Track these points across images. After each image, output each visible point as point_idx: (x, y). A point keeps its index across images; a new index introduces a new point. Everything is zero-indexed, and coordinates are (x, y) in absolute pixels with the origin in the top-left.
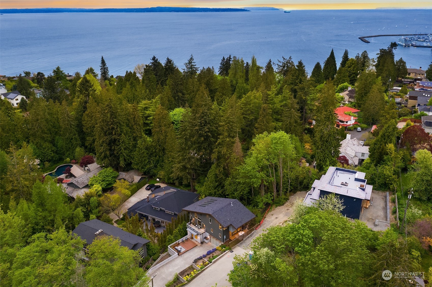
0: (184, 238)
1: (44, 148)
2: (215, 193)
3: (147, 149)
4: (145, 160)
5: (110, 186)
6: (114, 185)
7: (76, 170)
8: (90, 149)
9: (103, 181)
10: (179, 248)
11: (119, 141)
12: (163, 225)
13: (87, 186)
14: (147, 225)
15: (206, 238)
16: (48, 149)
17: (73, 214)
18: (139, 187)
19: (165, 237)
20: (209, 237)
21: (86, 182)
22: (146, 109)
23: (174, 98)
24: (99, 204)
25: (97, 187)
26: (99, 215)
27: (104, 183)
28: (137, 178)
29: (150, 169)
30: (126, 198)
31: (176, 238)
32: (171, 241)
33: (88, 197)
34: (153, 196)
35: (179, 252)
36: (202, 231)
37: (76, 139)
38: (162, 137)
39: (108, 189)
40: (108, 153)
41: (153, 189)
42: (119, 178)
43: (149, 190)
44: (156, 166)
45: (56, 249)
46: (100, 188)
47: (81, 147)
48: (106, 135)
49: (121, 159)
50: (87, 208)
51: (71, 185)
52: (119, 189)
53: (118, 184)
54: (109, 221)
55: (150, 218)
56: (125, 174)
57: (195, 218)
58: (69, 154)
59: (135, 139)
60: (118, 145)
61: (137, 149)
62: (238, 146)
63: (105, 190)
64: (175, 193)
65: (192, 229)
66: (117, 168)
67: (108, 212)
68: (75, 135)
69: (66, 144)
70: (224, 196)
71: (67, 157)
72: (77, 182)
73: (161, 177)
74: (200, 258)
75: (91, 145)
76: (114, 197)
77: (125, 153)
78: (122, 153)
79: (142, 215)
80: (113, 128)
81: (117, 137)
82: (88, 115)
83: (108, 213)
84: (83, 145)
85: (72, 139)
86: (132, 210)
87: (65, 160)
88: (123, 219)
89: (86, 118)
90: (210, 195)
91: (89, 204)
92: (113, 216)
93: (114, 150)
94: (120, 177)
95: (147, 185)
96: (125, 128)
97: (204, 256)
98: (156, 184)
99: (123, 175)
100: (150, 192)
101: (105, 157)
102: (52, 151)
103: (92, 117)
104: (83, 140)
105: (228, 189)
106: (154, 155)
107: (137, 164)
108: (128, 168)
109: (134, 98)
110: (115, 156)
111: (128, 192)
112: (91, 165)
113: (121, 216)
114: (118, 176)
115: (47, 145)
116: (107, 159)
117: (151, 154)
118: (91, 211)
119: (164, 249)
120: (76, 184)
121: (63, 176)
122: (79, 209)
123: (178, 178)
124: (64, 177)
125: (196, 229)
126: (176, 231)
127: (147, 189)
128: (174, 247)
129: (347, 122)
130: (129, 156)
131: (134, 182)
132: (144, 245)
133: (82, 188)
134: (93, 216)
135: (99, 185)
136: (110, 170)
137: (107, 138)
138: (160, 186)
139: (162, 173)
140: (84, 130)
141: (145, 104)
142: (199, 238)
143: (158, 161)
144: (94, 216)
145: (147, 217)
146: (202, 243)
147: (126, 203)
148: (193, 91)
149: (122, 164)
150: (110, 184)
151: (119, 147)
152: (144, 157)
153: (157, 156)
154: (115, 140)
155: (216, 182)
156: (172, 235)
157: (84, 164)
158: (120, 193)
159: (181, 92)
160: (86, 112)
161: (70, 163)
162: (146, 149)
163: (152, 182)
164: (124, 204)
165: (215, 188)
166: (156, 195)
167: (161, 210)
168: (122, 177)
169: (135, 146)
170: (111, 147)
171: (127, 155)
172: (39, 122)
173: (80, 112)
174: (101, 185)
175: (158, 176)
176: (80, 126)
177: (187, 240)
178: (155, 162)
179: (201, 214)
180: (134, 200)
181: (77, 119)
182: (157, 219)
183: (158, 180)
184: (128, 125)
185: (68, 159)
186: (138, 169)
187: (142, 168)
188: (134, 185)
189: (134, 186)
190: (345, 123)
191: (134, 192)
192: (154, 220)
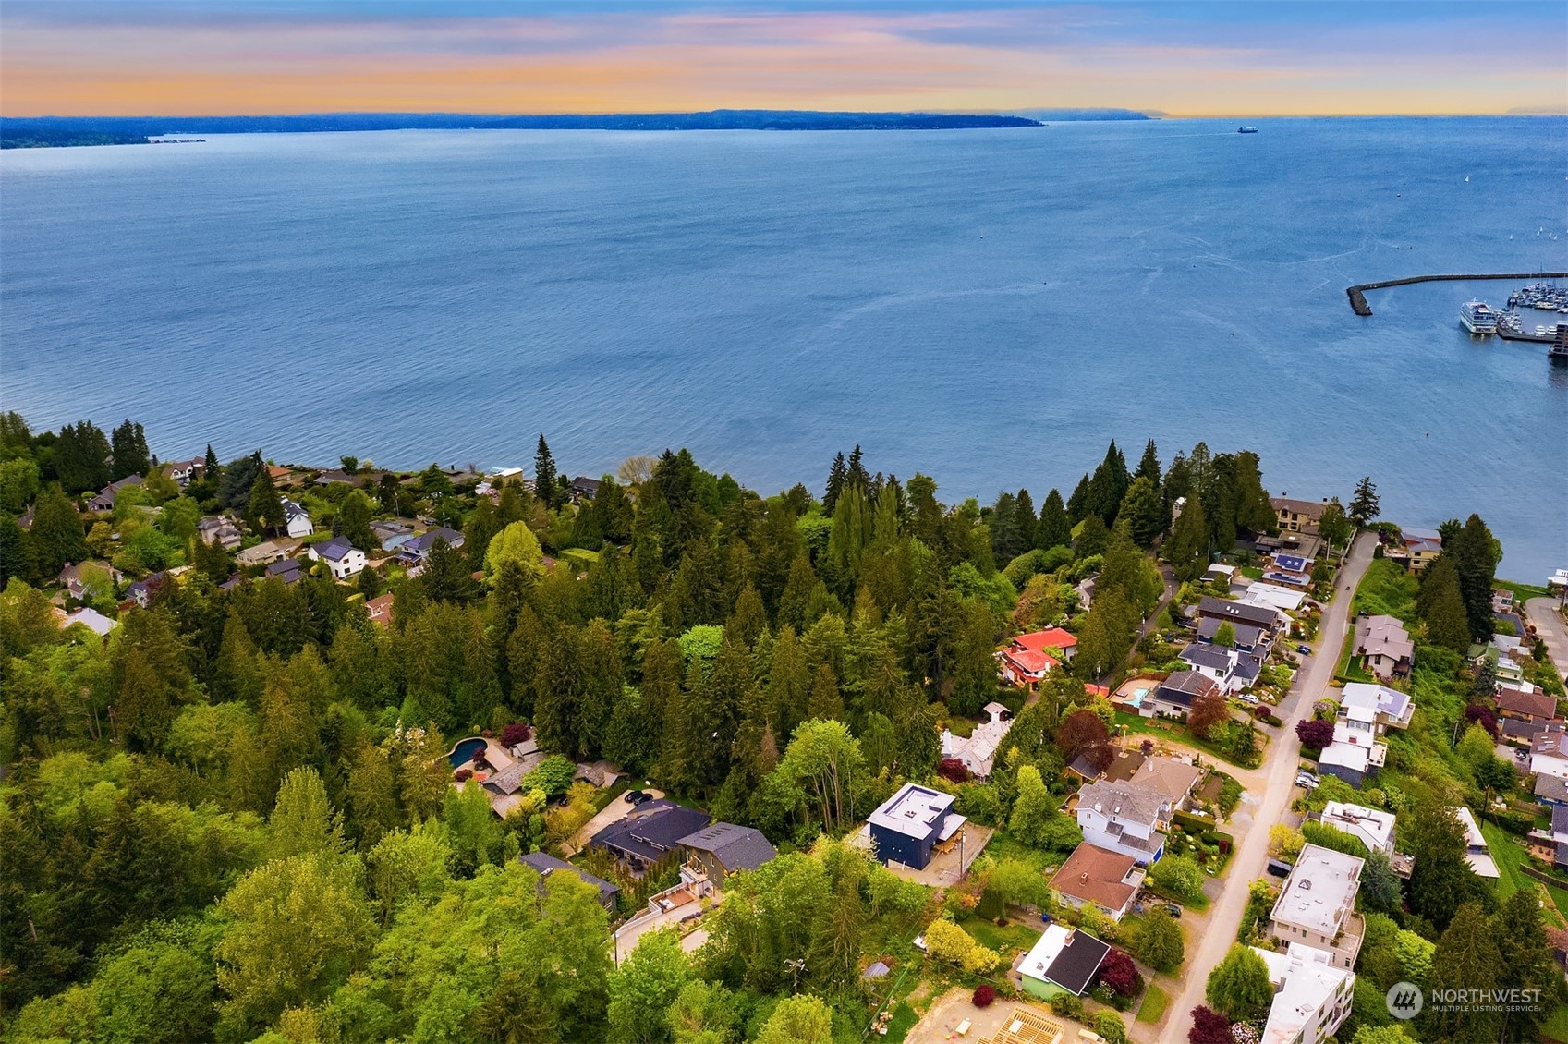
0: (675, 888)
1: (434, 706)
2: (735, 816)
3: (630, 720)
4: (626, 743)
5: (560, 792)
6: (568, 792)
7: (494, 753)
8: (520, 707)
9: (548, 781)
10: (664, 902)
11: (579, 706)
12: (646, 866)
13: (519, 791)
14: (618, 865)
15: (708, 889)
16: (441, 707)
17: (503, 842)
18: (613, 794)
19: (646, 885)
20: (712, 888)
21: (518, 783)
22: (633, 629)
23: (695, 596)
24: (544, 827)
25: (538, 794)
26: (543, 845)
27: (551, 786)
28: (610, 779)
29: (633, 762)
30: (587, 818)
31: (663, 887)
32: (654, 891)
33: (527, 814)
34: (635, 815)
35: (663, 908)
36: (703, 877)
37: (493, 687)
38: (658, 700)
39: (558, 797)
40: (558, 728)
41: (638, 801)
42: (577, 776)
43: (630, 802)
44: (646, 755)
45: (511, 881)
46: (544, 796)
47: (504, 704)
48: (554, 694)
49: (581, 739)
50: (524, 834)
51: (490, 786)
52: (576, 801)
53: (575, 790)
54: (560, 855)
55: (626, 855)
56: (588, 768)
57: (693, 857)
58: (480, 717)
59: (609, 702)
60: (576, 714)
61: (612, 722)
62: (769, 741)
63: (551, 800)
64: (668, 814)
65: (688, 875)
66: (574, 756)
67: (557, 840)
68: (492, 678)
69: (475, 696)
70: (744, 822)
71: (475, 723)
72: (502, 781)
73: (655, 777)
74: (692, 917)
75: (522, 699)
76: (567, 814)
77: (588, 728)
78: (582, 729)
79: (614, 849)
80: (568, 683)
81: (575, 699)
82: (517, 640)
83: (558, 843)
84: (507, 701)
85: (486, 686)
86: (596, 840)
87: (470, 730)
88: (582, 855)
89: (515, 646)
90: (727, 820)
91: (527, 826)
92: (566, 847)
93: (570, 722)
94: (580, 774)
95: (629, 791)
96: (591, 682)
97: (699, 915)
98: (644, 792)
99: (585, 770)
100: (631, 806)
101: (553, 734)
102: (448, 711)
103: (526, 643)
104: (507, 687)
105: (753, 810)
106: (644, 732)
107: (612, 751)
108: (594, 757)
109: (612, 587)
110: (571, 734)
111: (591, 808)
112: (523, 744)
113: (580, 850)
114: (575, 772)
115: (440, 698)
116: (555, 739)
117: (638, 731)
118: (529, 839)
119: (643, 904)
120: (499, 785)
121: (468, 765)
122: (513, 834)
123: (680, 785)
124: (472, 768)
125: (694, 875)
126: (663, 876)
127: (627, 801)
128: (657, 901)
129: (1036, 673)
130: (597, 734)
131: (603, 787)
132: (612, 893)
133: (511, 794)
134: (535, 848)
135: (541, 791)
136: (559, 760)
137: (555, 701)
138: (651, 796)
139: (656, 770)
140: (510, 668)
141: (633, 618)
142: (697, 890)
143: (650, 745)
144: (537, 848)
145: (620, 853)
146: (701, 897)
147: (587, 827)
148: (741, 576)
149: (583, 749)
150: (562, 787)
151: (578, 717)
152: (624, 737)
153: (650, 736)
154: (572, 704)
155: (737, 796)
156: (656, 882)
157: (510, 741)
158: (577, 808)
159: (709, 586)
160: (516, 633)
161: (480, 735)
162: (627, 722)
163: (637, 787)
164: (585, 827)
165: (736, 808)
166: (640, 814)
167: (644, 841)
168: (582, 776)
169: (608, 715)
170: (564, 717)
171: (593, 733)
172: (427, 653)
173: (503, 630)
174: (545, 790)
175: (650, 775)
176: (503, 662)
177: (679, 891)
178: (644, 747)
179: (701, 851)
180: (602, 821)
181: (497, 646)
182: (638, 856)
183: (648, 783)
184: (595, 674)
185: (477, 728)
186: (613, 761)
187: (621, 758)
188: (603, 791)
189: (604, 794)
190: (1033, 675)
191: (601, 806)
192: (632, 857)
